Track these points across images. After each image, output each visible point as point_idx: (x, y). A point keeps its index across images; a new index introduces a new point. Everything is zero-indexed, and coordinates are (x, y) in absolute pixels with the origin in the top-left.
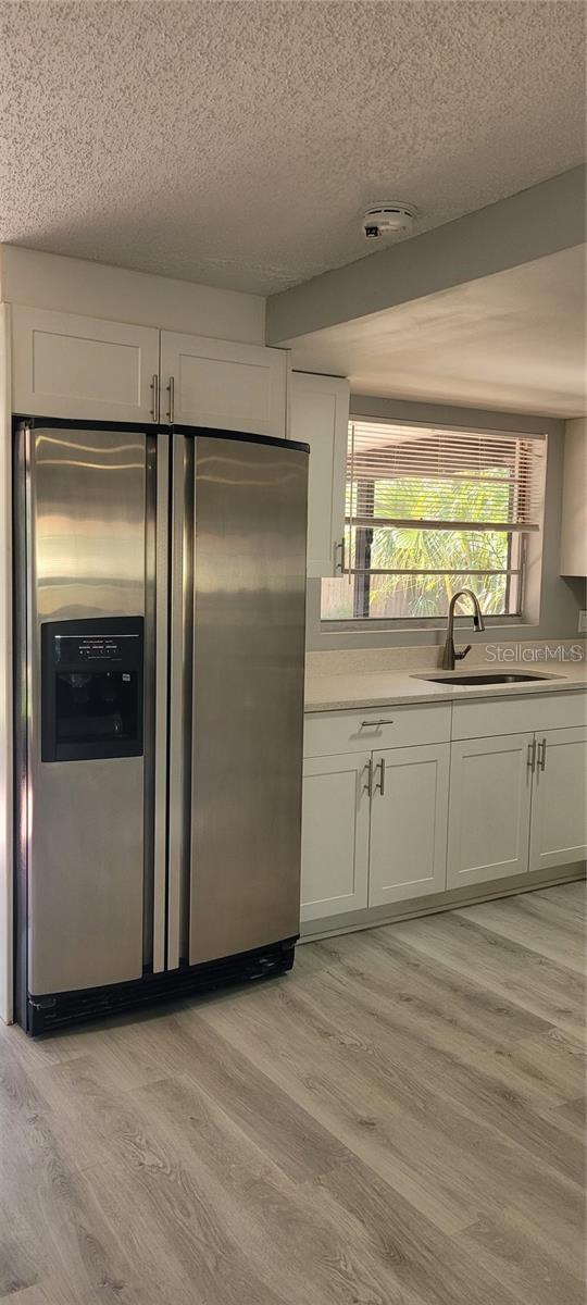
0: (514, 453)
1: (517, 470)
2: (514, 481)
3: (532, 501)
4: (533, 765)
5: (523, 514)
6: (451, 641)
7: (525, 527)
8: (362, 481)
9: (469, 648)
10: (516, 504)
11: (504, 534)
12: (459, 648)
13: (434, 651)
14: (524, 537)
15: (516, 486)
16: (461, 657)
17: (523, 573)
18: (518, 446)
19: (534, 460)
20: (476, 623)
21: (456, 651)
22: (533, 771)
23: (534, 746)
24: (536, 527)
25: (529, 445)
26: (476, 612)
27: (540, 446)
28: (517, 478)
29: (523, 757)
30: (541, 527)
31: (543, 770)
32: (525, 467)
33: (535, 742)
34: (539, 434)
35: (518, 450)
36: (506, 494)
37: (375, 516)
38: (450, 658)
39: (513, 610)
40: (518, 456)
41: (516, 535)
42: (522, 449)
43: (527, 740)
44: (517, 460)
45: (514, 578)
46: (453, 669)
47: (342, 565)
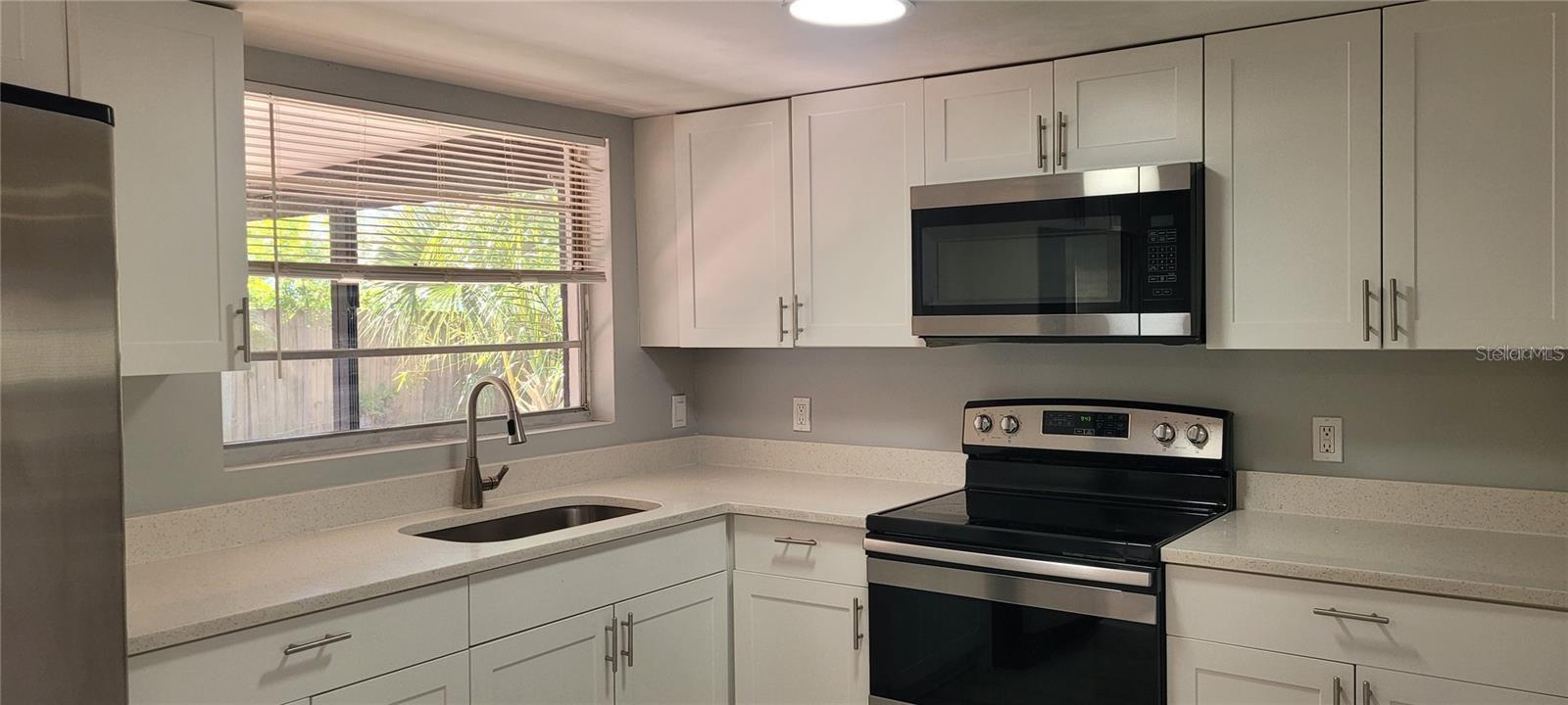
0: (562, 164)
1: (568, 189)
2: (564, 207)
3: (594, 236)
4: (614, 660)
5: (581, 256)
6: (473, 461)
7: (584, 275)
8: (336, 211)
9: (504, 471)
10: (569, 241)
11: (555, 288)
12: (487, 471)
13: (446, 479)
14: (585, 291)
15: (568, 215)
16: (492, 485)
17: (586, 344)
18: (567, 154)
19: (592, 177)
20: (512, 430)
21: (485, 476)
22: (615, 670)
23: (614, 629)
24: (601, 276)
25: (583, 153)
26: (511, 412)
27: (599, 155)
28: (568, 202)
29: (598, 648)
30: (608, 276)
31: (630, 664)
32: (579, 187)
33: (615, 621)
34: (595, 135)
35: (566, 160)
36: (553, 227)
37: (360, 262)
38: (474, 488)
39: (575, 402)
40: (567, 168)
41: (573, 288)
42: (573, 158)
43: (603, 618)
44: (567, 175)
45: (574, 353)
46: (481, 507)
47: (245, 348)
